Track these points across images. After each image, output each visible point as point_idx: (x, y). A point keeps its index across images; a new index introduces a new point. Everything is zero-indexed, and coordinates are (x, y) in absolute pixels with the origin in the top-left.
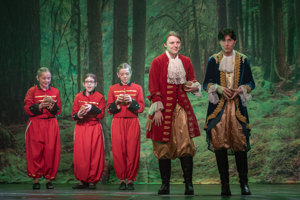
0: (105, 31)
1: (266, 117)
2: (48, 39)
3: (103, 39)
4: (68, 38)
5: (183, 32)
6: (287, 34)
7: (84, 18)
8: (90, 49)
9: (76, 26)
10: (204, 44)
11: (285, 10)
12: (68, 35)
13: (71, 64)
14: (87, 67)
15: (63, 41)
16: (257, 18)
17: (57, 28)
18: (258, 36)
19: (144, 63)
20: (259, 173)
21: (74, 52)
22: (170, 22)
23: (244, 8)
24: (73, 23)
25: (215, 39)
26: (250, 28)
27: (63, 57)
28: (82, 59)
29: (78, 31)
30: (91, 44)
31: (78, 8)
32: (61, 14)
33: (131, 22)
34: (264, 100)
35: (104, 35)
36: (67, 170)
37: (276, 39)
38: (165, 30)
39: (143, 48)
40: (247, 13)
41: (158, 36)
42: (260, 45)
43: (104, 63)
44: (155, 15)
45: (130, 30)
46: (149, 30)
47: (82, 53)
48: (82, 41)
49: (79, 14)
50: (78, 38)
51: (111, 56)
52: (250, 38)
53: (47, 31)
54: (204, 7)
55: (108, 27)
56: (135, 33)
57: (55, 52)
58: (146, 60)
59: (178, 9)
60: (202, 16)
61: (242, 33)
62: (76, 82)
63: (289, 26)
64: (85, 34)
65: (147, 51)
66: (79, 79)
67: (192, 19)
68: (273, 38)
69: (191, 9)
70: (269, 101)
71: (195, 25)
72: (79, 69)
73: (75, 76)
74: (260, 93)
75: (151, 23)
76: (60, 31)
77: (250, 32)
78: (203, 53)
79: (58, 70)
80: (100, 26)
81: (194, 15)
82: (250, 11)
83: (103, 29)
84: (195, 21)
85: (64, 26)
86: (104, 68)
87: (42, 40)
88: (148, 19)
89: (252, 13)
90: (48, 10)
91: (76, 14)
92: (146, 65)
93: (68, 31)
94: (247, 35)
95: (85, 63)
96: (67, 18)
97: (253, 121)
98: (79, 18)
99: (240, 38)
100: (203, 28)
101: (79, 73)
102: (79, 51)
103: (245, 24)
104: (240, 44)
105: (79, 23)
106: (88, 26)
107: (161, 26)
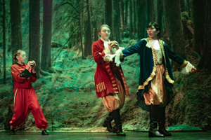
0: (23, 16)
3: (22, 22)
5: (79, 15)
6: (157, 14)
7: (8, 7)
8: (13, 30)
9: (2, 13)
10: (95, 24)
14: (10, 44)
16: (134, 2)
18: (135, 16)
19: (51, 39)
20: (136, 123)
22: (70, 8)
25: (103, 20)
26: (129, 10)
28: (7, 37)
29: (4, 17)
30: (12, 26)
33: (42, 9)
35: (22, 19)
38: (66, 14)
39: (50, 29)
41: (61, 19)
42: (137, 23)
43: (23, 41)
44: (59, 3)
45: (41, 15)
46: (54, 14)
47: (7, 33)
48: (6, 24)
49: (4, 4)
50: (3, 22)
51: (28, 35)
52: (128, 17)
55: (25, 13)
56: (45, 17)
58: (52, 37)
60: (93, 2)
61: (123, 14)
62: (2, 55)
63: (158, 8)
64: (9, 19)
65: (53, 30)
66: (4, 53)
67: (85, 5)
68: (147, 17)
71: (88, 9)
72: (4, 45)
73: (1, 50)
74: (137, 61)
75: (56, 9)
77: (129, 13)
78: (94, 31)
80: (20, 13)
81: (87, 2)
83: (21, 15)
84: (88, 6)
86: (23, 45)
92: (52, 41)
94: (127, 16)
95: (9, 41)
97: (131, 82)
98: (4, 7)
99: (121, 19)
100: (94, 11)
101: (4, 49)
102: (4, 31)
103: (125, 7)
104: (121, 22)
105: (4, 11)
106: (11, 13)
107: (63, 11)
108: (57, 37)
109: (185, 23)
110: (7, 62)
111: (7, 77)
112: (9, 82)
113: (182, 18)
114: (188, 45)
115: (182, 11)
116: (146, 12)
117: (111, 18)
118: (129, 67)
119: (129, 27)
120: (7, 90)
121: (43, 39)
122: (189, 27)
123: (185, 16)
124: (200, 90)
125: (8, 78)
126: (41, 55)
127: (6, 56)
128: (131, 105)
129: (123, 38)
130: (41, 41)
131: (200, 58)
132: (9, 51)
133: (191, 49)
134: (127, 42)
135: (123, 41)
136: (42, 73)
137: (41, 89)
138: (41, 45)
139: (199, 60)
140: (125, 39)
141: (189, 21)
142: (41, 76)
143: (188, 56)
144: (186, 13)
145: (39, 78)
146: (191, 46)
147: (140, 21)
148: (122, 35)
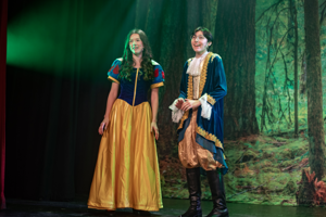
0: (324, 44)
2: (263, 54)
3: (322, 53)
4: (284, 52)
7: (301, 32)
8: (308, 64)
9: (293, 40)
12: (284, 49)
13: (287, 79)
14: (305, 83)
15: (279, 55)
17: (273, 42)
21: (291, 66)
24: (290, 37)
27: (279, 71)
28: (299, 73)
29: (296, 45)
30: (308, 58)
31: (296, 22)
32: (277, 28)
35: (322, 48)
36: (281, 191)
47: (299, 68)
48: (299, 56)
49: (296, 28)
50: (295, 52)
53: (262, 45)
57: (270, 66)
62: (292, 97)
64: (302, 48)
66: (295, 95)
72: (296, 84)
73: (292, 91)
76: (276, 45)
79: (272, 85)
80: (319, 40)
83: (321, 43)
85: (280, 40)
87: (257, 55)
90: (264, 25)
91: (293, 28)
93: (284, 45)
95: (303, 78)
96: (283, 31)
98: (296, 32)
101: (296, 88)
102: (296, 65)
105: (297, 37)
106: (305, 41)
110: (299, 108)
111: (300, 128)
112: (303, 136)
120: (300, 147)
125: (302, 131)
127: (299, 99)
132: (302, 92)
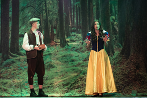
1: (84, 61)
5: (40, 15)
10: (51, 22)
11: (94, 4)
16: (79, 8)
18: (80, 18)
19: (18, 32)
20: (81, 91)
22: (33, 10)
23: (72, 2)
25: (57, 19)
26: (75, 13)
33: (11, 9)
34: (83, 52)
37: (89, 19)
38: (30, 14)
39: (18, 24)
40: (74, 5)
41: (26, 17)
42: (81, 22)
44: (25, 6)
45: (11, 13)
46: (21, 14)
52: (75, 18)
54: (51, 2)
56: (13, 15)
58: (20, 30)
59: (37, 3)
60: (50, 7)
61: (71, 16)
63: (97, 12)
65: (20, 25)
67: (44, 8)
68: (88, 19)
69: (44, 3)
70: (86, 52)
71: (46, 11)
74: (81, 48)
75: (23, 10)
77: (75, 15)
78: (50, 27)
81: (46, 6)
82: (75, 4)
84: (46, 9)
88: (20, 8)
89: (77, 5)
92: (20, 33)
97: (77, 63)
99: (70, 19)
100: (51, 13)
103: (72, 11)
104: (70, 21)
107: (28, 12)
108: (23, 30)
109: (113, 24)
113: (111, 20)
114: (114, 39)
115: (111, 15)
116: (88, 15)
117: (63, 18)
118: (76, 52)
119: (75, 25)
121: (12, 30)
122: (115, 27)
123: (113, 19)
124: (122, 69)
126: (10, 42)
128: (77, 79)
129: (71, 33)
130: (10, 32)
131: (122, 47)
133: (116, 41)
134: (74, 36)
135: (71, 34)
136: (11, 55)
137: (11, 67)
138: (10, 35)
139: (121, 49)
140: (73, 33)
141: (115, 23)
142: (10, 57)
143: (114, 46)
144: (114, 17)
145: (9, 58)
146: (116, 39)
147: (83, 21)
148: (71, 30)
